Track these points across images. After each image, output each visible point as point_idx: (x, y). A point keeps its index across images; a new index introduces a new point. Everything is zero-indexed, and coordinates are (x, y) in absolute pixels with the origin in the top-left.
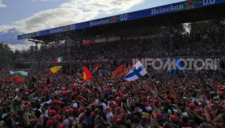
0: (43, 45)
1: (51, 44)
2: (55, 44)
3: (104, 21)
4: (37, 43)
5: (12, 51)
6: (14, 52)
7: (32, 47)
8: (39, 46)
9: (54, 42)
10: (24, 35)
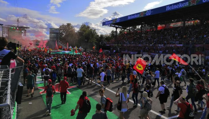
0: (122, 30)
1: (128, 29)
2: (132, 29)
3: (182, 5)
4: (117, 28)
5: (98, 35)
6: (99, 36)
7: (113, 32)
8: (119, 30)
9: (131, 28)
10: (107, 22)
